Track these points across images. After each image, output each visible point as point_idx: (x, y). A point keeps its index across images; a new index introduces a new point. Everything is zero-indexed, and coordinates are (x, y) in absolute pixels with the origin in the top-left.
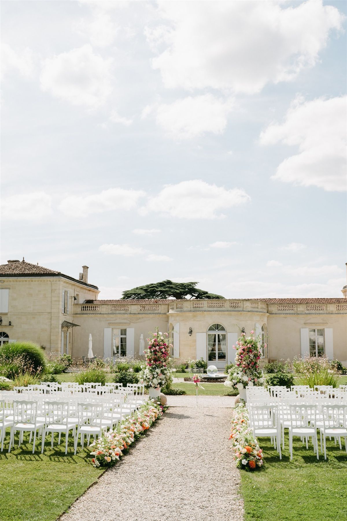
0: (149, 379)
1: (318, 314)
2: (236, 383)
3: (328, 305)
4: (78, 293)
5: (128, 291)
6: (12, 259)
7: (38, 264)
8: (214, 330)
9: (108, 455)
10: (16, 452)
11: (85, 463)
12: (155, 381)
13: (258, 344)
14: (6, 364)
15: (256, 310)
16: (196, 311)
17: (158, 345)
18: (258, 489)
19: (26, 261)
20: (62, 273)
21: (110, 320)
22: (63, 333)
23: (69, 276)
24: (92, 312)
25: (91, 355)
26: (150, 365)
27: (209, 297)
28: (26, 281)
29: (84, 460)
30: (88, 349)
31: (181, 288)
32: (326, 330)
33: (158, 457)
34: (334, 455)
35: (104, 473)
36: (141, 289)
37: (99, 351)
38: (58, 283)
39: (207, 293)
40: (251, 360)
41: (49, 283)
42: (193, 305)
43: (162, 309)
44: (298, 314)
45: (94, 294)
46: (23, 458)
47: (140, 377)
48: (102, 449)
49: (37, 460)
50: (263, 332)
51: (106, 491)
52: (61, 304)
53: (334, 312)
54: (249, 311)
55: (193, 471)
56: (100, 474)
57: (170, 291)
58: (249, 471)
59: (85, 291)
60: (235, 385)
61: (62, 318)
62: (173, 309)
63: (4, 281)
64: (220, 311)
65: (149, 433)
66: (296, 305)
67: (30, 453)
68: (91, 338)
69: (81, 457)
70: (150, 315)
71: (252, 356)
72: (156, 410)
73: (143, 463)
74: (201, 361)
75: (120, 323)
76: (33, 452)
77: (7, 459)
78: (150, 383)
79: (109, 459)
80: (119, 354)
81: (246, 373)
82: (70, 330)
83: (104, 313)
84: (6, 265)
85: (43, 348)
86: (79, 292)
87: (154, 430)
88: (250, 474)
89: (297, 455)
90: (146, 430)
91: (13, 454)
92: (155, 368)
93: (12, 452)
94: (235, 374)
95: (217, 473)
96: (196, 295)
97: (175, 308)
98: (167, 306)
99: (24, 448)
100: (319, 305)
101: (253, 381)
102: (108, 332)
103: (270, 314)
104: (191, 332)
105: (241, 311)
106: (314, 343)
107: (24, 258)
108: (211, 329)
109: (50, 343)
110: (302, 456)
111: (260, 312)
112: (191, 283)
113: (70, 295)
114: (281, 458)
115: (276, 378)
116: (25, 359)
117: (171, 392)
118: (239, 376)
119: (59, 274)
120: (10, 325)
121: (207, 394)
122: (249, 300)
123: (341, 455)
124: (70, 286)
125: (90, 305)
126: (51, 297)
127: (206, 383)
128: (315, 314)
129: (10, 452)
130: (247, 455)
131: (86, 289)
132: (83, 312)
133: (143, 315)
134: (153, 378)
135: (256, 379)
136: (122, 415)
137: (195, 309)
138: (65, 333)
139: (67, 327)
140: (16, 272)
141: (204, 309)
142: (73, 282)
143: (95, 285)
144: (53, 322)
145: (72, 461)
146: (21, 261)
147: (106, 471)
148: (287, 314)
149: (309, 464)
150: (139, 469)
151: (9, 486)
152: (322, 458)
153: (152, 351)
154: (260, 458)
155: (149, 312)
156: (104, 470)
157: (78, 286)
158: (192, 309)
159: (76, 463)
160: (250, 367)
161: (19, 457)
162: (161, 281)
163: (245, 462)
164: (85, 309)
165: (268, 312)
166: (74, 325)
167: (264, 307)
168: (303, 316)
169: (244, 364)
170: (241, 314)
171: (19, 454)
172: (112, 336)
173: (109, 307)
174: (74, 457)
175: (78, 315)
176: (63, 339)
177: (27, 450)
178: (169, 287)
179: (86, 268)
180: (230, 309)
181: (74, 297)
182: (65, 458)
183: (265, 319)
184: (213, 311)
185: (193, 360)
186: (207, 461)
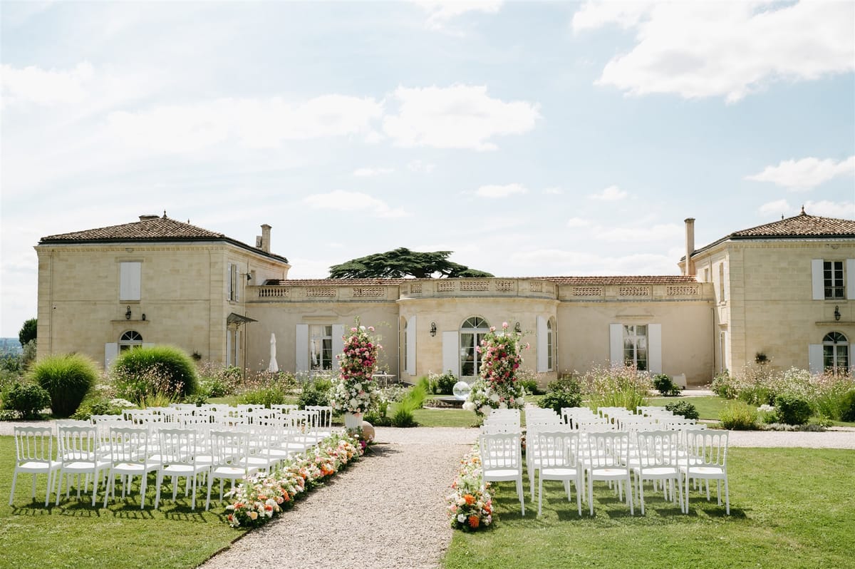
0: (344, 399)
1: (637, 301)
2: (481, 406)
3: (655, 287)
4: (254, 269)
5: (339, 266)
6: (147, 214)
7: (189, 222)
8: (471, 327)
9: (253, 508)
10: (115, 507)
11: (219, 522)
12: (354, 403)
13: (516, 343)
14: (132, 381)
15: (539, 294)
16: (442, 297)
17: (358, 347)
18: (471, 555)
19: (169, 217)
20: (226, 236)
21: (306, 312)
22: (229, 332)
23: (239, 241)
24: (276, 299)
25: (274, 367)
26: (346, 378)
27: (468, 275)
28: (168, 249)
29: (218, 518)
30: (270, 357)
31: (425, 262)
32: (649, 325)
33: (336, 513)
34: (608, 508)
35: (245, 535)
36: (360, 262)
37: (288, 362)
38: (220, 251)
39: (466, 268)
40: (505, 368)
41: (206, 252)
42: (438, 287)
43: (388, 293)
44: (607, 301)
45: (281, 269)
46: (125, 515)
47: (331, 396)
48: (244, 500)
49: (145, 518)
50: (551, 331)
51: (239, 560)
52: (227, 286)
53: (664, 298)
54: (527, 297)
55: (382, 532)
56: (236, 537)
57: (406, 265)
58: (468, 532)
59: (265, 265)
60: (478, 408)
61: (228, 309)
62: (405, 293)
63: (133, 249)
64: (480, 297)
65: (335, 481)
66: (603, 287)
67: (137, 508)
68: (273, 340)
69: (215, 514)
70: (370, 303)
71: (505, 363)
72: (350, 447)
73: (310, 521)
74: (448, 375)
75: (322, 316)
76: (142, 507)
77: (99, 516)
78: (345, 405)
79: (254, 516)
80: (322, 366)
81: (495, 389)
82: (242, 327)
83: (296, 300)
84: (137, 223)
85: (197, 357)
86: (256, 267)
87: (344, 476)
88: (468, 536)
89: (551, 509)
90: (328, 475)
91: (110, 510)
92: (354, 382)
93: (110, 507)
94: (479, 392)
95: (419, 535)
96: (449, 272)
97: (409, 293)
98: (397, 289)
99: (129, 502)
100: (640, 286)
101: (507, 401)
102: (302, 330)
103: (561, 301)
104: (434, 330)
105: (515, 296)
106: (632, 347)
107: (165, 212)
108: (466, 325)
109: (209, 349)
110: (556, 511)
111: (545, 298)
112: (441, 252)
113: (240, 271)
114: (523, 514)
115: (553, 399)
116: (163, 372)
117: (387, 422)
118: (486, 395)
119: (222, 238)
120: (144, 319)
121: (445, 425)
122: (528, 279)
123: (619, 509)
124: (241, 257)
125: (273, 287)
126: (210, 276)
127: (451, 409)
128: (634, 301)
129: (107, 507)
130: (465, 509)
131: (267, 262)
132: (262, 299)
133: (359, 304)
134: (351, 398)
135: (512, 398)
136: (289, 452)
137: (441, 294)
138: (233, 332)
139: (237, 322)
140: (153, 234)
141: (453, 294)
142: (245, 251)
143: (283, 256)
144: (213, 315)
145: (199, 519)
146: (161, 216)
147: (248, 533)
148: (589, 301)
149: (563, 522)
150: (301, 529)
151: (88, 552)
152: (586, 514)
153: (349, 355)
154: (488, 513)
155: (368, 298)
156: (245, 532)
157: (254, 258)
158: (436, 293)
159: (206, 522)
160: (502, 380)
161: (118, 514)
162: (392, 249)
163: (462, 518)
164: (264, 294)
165: (558, 299)
166: (247, 320)
167: (552, 291)
168: (614, 304)
169: (494, 376)
170: (514, 301)
171: (120, 510)
172: (309, 338)
173: (304, 290)
174: (204, 514)
175: (254, 304)
176: (229, 342)
177: (134, 504)
178: (405, 259)
179: (266, 228)
180: (496, 293)
181: (247, 274)
182: (190, 515)
183: (554, 310)
184: (470, 297)
185: (436, 375)
186: (409, 519)
